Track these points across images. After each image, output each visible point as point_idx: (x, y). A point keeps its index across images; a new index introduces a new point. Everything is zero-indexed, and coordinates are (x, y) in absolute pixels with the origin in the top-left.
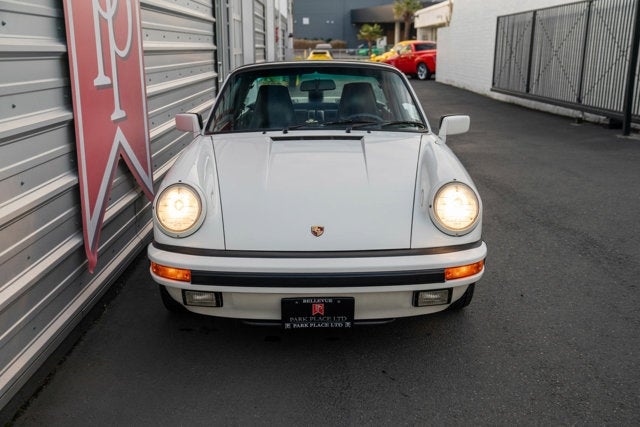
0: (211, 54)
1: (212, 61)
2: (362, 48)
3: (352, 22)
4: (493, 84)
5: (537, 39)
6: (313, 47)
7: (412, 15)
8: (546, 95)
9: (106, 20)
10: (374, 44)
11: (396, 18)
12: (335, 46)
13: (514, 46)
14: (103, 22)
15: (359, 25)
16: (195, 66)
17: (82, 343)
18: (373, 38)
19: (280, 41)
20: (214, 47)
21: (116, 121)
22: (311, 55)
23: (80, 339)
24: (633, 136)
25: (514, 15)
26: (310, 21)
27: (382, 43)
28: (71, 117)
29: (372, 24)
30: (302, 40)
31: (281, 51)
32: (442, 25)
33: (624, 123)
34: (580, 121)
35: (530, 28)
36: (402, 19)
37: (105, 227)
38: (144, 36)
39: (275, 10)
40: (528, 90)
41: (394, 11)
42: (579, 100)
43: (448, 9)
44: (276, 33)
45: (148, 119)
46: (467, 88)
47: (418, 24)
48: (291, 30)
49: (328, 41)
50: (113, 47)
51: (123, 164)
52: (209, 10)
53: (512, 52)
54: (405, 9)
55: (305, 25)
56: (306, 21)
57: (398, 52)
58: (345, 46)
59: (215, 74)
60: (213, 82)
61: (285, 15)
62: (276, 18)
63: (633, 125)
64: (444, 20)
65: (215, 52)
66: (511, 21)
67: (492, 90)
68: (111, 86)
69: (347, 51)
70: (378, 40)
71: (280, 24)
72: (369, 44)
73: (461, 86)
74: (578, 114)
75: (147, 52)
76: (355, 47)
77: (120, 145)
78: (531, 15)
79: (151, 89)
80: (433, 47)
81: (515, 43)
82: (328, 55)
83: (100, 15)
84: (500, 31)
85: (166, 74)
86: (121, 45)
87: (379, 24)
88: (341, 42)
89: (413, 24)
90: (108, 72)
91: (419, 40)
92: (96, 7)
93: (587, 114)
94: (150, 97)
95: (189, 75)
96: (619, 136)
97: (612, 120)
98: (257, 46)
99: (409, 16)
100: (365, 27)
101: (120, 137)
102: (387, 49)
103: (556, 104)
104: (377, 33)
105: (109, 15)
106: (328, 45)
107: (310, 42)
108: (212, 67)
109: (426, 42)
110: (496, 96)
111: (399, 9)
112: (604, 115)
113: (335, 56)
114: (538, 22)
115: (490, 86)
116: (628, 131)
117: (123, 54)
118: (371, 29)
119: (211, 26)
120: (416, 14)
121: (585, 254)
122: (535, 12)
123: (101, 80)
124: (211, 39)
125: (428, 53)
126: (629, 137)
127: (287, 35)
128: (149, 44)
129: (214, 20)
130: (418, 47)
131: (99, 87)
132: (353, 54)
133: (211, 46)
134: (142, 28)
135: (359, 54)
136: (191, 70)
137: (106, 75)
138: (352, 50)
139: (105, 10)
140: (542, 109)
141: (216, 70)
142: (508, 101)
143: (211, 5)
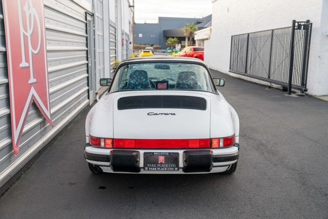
0: (85, 52)
1: (86, 55)
2: (169, 49)
3: (164, 37)
4: (230, 68)
5: (250, 47)
6: (144, 48)
7: (193, 33)
8: (254, 74)
9: (27, 36)
10: (175, 47)
11: (185, 35)
12: (155, 48)
13: (239, 50)
14: (25, 37)
15: (167, 38)
16: (75, 58)
17: (9, 190)
18: (174, 45)
19: (125, 46)
20: (86, 49)
21: (31, 84)
22: (142, 52)
23: (8, 189)
24: (293, 95)
25: (239, 35)
26: (143, 35)
27: (178, 47)
28: (7, 82)
29: (173, 38)
30: (138, 45)
31: (125, 50)
32: (207, 39)
33: (288, 89)
34: (270, 87)
35: (247, 41)
36: (189, 35)
37: (24, 134)
38: (47, 43)
39: (122, 30)
40: (246, 72)
41: (184, 31)
42: (269, 77)
43: (209, 31)
44: (123, 42)
45: (48, 83)
46: (219, 70)
47: (196, 38)
48: (131, 40)
49: (152, 46)
50: (30, 49)
51: (34, 105)
52: (84, 31)
53: (238, 53)
54: (190, 30)
55: (140, 38)
56: (140, 35)
57: (185, 52)
58: (160, 49)
59: (87, 62)
60: (86, 65)
61: (128, 33)
62: (123, 34)
63: (293, 90)
64: (208, 37)
65: (87, 51)
66: (238, 38)
67: (229, 71)
68: (29, 67)
69: (161, 50)
70: (176, 46)
71: (125, 37)
72: (172, 47)
73: (216, 69)
74: (269, 84)
75: (48, 51)
76: (165, 49)
77: (33, 96)
78: (247, 35)
79: (51, 69)
80: (203, 50)
81: (239, 49)
82: (151, 52)
83: (24, 34)
84: (233, 43)
85: (59, 62)
86: (35, 48)
87: (176, 37)
88: (158, 46)
89: (193, 38)
90: (27, 60)
91: (197, 46)
92: (22, 30)
93: (273, 84)
94: (49, 73)
95: (72, 62)
96: (286, 95)
97: (283, 87)
98: (111, 48)
99: (192, 34)
100: (170, 39)
101: (33, 91)
102: (181, 50)
103: (259, 79)
104: (175, 42)
105: (29, 34)
106: (152, 48)
107: (143, 46)
108: (85, 58)
109: (200, 47)
110: (232, 74)
111: (187, 30)
112: (280, 84)
113: (155, 53)
114: (250, 39)
115: (229, 69)
116: (290, 92)
117: (36, 52)
118: (173, 40)
119: (85, 39)
120: (195, 33)
121: (258, 150)
122: (248, 34)
123: (24, 64)
124: (85, 45)
125: (199, 52)
126: (291, 96)
127: (129, 42)
128: (49, 48)
129: (86, 35)
130: (195, 50)
131: (22, 68)
132: (164, 52)
133: (85, 48)
134: (46, 40)
135: (167, 53)
136: (73, 60)
137: (26, 61)
138: (163, 50)
139: (27, 31)
140: (253, 81)
141: (87, 60)
142: (237, 77)
143: (85, 29)
